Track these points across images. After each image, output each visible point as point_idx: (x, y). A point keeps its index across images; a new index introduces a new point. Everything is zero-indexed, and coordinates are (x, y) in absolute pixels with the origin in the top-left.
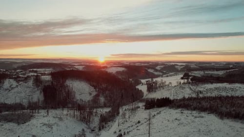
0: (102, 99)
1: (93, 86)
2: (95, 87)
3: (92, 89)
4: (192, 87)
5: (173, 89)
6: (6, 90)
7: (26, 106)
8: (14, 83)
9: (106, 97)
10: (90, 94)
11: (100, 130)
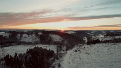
0: (66, 42)
1: (61, 37)
2: (62, 37)
3: (61, 38)
4: (111, 37)
5: (101, 39)
6: (25, 37)
7: (33, 43)
8: (27, 36)
9: (67, 41)
10: (60, 40)
11: (66, 50)
